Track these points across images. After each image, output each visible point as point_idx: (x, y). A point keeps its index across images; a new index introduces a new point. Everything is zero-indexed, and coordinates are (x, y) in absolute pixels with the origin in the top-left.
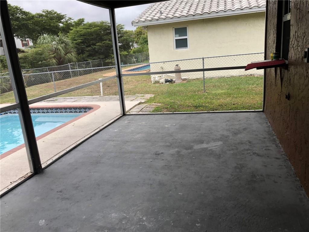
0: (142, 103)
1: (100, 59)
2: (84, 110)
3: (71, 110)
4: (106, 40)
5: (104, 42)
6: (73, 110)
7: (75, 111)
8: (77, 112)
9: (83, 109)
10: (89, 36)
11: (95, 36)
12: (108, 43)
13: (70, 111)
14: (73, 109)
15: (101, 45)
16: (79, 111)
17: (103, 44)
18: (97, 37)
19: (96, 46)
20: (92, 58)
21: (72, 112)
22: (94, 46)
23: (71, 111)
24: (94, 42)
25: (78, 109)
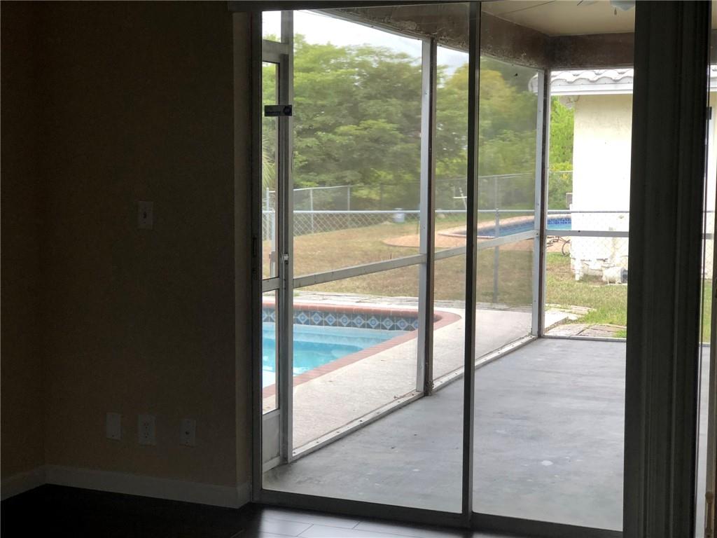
0: (572, 321)
1: (345, 183)
2: (407, 324)
3: (369, 322)
4: (375, 117)
5: (370, 122)
6: (373, 321)
7: (378, 323)
8: (384, 328)
9: (403, 320)
10: (310, 97)
11: (336, 100)
12: (384, 130)
13: (363, 322)
14: (373, 318)
15: (358, 133)
16: (392, 324)
17: (366, 129)
18: (340, 104)
19: (335, 133)
20: (318, 179)
21: (369, 327)
22: (331, 136)
23: (368, 324)
24: (329, 119)
25: (388, 319)
